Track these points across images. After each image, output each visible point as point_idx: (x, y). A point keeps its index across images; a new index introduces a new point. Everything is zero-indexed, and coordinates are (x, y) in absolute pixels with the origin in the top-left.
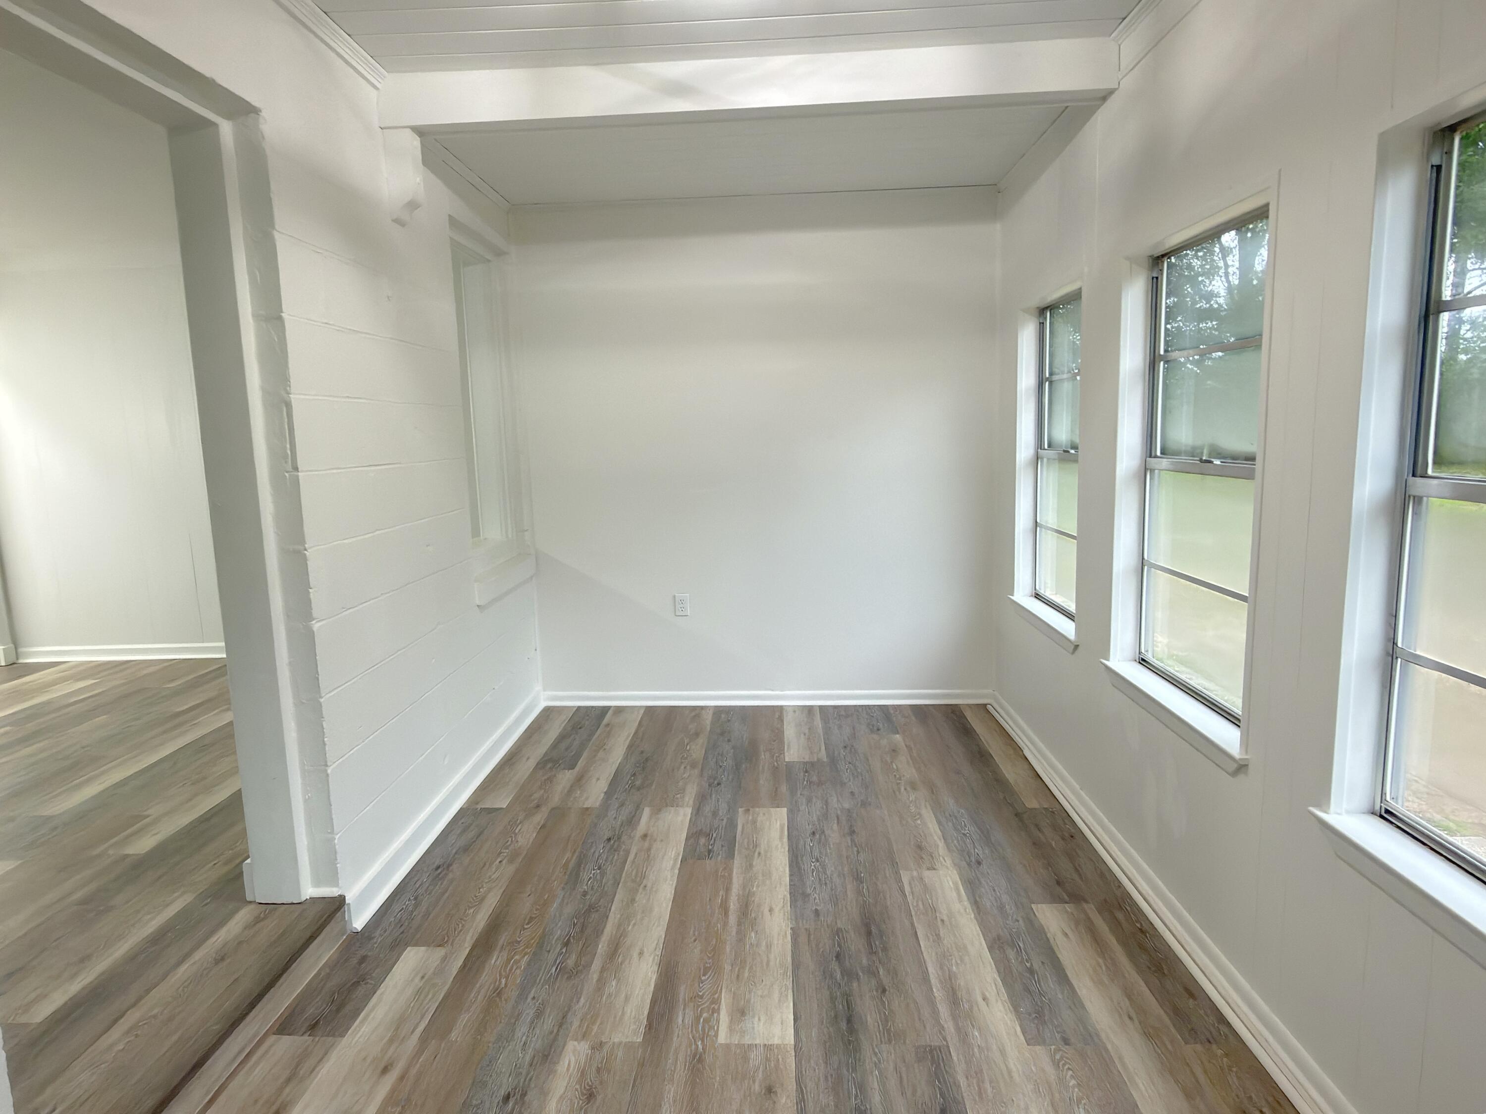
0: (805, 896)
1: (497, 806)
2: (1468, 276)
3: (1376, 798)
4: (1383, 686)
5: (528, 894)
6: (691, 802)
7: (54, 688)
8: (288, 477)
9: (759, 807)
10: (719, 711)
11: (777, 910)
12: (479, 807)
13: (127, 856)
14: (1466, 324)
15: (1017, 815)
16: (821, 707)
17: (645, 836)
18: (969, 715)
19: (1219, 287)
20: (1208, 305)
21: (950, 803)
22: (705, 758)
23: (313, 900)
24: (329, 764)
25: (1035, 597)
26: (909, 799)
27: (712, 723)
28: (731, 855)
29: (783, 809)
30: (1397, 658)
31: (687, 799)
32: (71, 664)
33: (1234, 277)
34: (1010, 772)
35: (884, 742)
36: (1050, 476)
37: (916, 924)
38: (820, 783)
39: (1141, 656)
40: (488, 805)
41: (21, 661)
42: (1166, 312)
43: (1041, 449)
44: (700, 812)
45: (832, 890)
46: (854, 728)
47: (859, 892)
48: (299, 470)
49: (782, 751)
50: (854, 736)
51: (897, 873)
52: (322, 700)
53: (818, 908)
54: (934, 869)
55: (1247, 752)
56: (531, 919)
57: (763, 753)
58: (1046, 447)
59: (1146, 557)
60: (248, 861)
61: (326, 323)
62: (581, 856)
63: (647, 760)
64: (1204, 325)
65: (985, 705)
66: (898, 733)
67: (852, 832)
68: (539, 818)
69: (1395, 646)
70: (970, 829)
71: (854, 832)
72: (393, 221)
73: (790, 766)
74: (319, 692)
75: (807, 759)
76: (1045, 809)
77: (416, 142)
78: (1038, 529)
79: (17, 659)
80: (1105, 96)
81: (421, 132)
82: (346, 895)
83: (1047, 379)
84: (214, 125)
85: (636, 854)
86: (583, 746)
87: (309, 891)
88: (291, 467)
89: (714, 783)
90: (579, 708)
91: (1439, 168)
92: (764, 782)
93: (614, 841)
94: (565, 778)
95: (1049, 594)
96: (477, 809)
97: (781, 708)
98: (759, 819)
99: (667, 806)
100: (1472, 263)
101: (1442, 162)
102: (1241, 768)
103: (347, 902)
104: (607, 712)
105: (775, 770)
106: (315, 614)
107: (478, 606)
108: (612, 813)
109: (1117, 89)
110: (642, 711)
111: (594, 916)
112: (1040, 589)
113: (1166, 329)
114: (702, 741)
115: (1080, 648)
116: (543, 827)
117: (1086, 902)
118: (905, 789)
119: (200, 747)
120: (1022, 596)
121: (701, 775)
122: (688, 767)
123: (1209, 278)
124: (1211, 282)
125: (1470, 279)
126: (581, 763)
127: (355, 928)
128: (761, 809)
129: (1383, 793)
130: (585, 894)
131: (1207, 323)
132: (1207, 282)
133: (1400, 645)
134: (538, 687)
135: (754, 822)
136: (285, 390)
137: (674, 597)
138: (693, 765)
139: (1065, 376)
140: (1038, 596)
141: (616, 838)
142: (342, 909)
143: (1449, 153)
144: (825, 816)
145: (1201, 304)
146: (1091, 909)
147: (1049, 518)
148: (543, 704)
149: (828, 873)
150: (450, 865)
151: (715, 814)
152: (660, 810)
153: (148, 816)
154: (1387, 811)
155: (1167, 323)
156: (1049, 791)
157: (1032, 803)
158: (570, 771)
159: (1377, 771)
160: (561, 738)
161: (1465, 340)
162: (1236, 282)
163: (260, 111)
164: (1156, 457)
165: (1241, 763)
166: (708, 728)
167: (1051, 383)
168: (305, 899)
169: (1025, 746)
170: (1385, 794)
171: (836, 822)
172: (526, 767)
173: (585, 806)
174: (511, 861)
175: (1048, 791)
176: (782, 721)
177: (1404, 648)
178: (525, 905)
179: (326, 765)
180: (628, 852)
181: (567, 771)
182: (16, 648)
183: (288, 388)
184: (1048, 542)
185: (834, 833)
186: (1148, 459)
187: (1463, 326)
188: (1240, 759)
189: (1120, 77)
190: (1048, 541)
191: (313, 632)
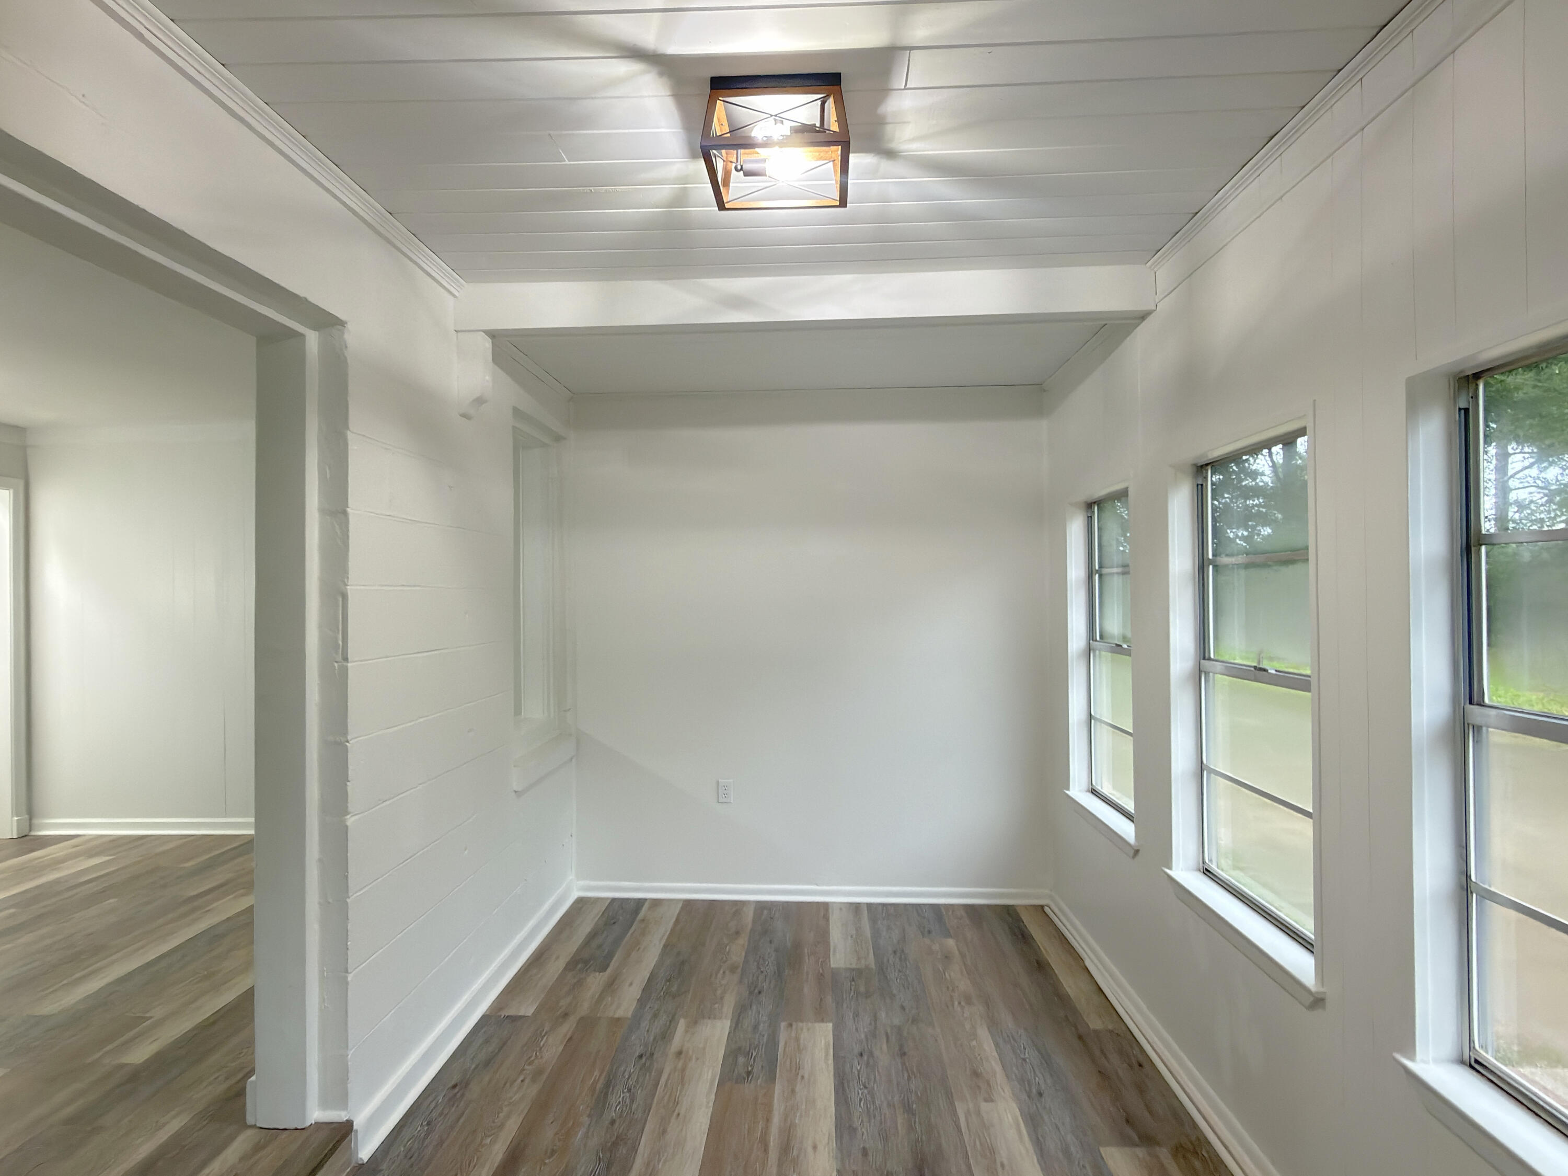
0: (852, 1130)
1: (521, 1013)
2: (1510, 460)
3: (1464, 1049)
4: (1460, 922)
5: (551, 1121)
6: (730, 1015)
7: (62, 865)
8: (337, 668)
9: (802, 1021)
10: (762, 906)
11: (820, 1147)
12: (504, 1013)
13: (122, 1066)
14: (1513, 506)
15: (1080, 1037)
16: (869, 906)
17: (680, 1053)
18: (1025, 918)
19: (1264, 465)
20: (1254, 483)
21: (1007, 1021)
22: (746, 961)
23: (319, 1125)
24: (349, 971)
25: (1092, 792)
26: (963, 1016)
27: (754, 921)
28: (772, 1079)
29: (828, 1024)
30: (1472, 893)
31: (725, 1010)
32: (86, 838)
33: (1278, 456)
34: (1070, 985)
35: (936, 947)
36: (1104, 666)
37: (973, 1168)
38: (867, 995)
39: (1205, 867)
40: (511, 1012)
41: (33, 833)
42: (1212, 490)
43: (1093, 640)
44: (740, 1025)
45: (881, 1123)
46: (904, 930)
47: (911, 1128)
48: (350, 660)
49: (827, 956)
50: (903, 939)
51: (952, 1104)
52: (348, 900)
53: (867, 1146)
54: (992, 1101)
55: (1323, 985)
56: (553, 1152)
57: (807, 958)
58: (1098, 638)
59: (1205, 761)
60: (253, 1078)
61: (389, 516)
62: (609, 1076)
63: (683, 963)
64: (1251, 502)
65: (1042, 907)
66: (950, 936)
67: (903, 1054)
68: (567, 1028)
69: (1468, 880)
70: (1031, 1055)
71: (905, 1054)
72: (460, 415)
73: (835, 973)
74: (347, 891)
75: (854, 966)
76: (1111, 1032)
77: (488, 343)
78: (1093, 721)
79: (30, 831)
80: (1143, 316)
81: (493, 335)
82: (353, 1119)
83: (1097, 572)
84: (302, 336)
85: (669, 1075)
86: (617, 942)
87: (316, 1114)
88: (340, 657)
89: (755, 992)
90: (614, 900)
91: (1467, 411)
92: (809, 990)
93: (646, 1058)
94: (596, 981)
95: (1106, 789)
96: (501, 1016)
97: (826, 905)
98: (802, 1036)
99: (704, 1018)
100: (1512, 448)
101: (1469, 406)
102: (1317, 1002)
103: (355, 1127)
104: (642, 906)
105: (820, 977)
106: (350, 809)
107: (516, 792)
108: (645, 1024)
109: (1155, 310)
110: (680, 905)
111: (623, 1150)
112: (1096, 783)
113: (1212, 504)
114: (743, 941)
115: (1140, 852)
116: (570, 1039)
117: (1158, 1144)
118: (959, 1003)
119: (212, 937)
120: (1077, 791)
121: (740, 982)
122: (727, 972)
123: (1253, 457)
124: (1255, 461)
125: (1513, 464)
126: (614, 964)
127: (361, 1159)
128: (804, 1024)
129: (1471, 1041)
130: (613, 1122)
131: (1254, 501)
132: (1251, 459)
133: (1473, 878)
134: (571, 877)
135: (797, 1039)
136: (344, 582)
137: (718, 782)
138: (733, 969)
139: (1115, 570)
140: (1094, 792)
141: (648, 1055)
142: (350, 1136)
143: (1475, 397)
144: (873, 1034)
145: (1247, 482)
146: (1164, 1154)
147: (1103, 710)
148: (575, 894)
149: (877, 1103)
150: (467, 1084)
151: (755, 1027)
152: (696, 1023)
153: (151, 1017)
154: (1476, 1061)
155: (1213, 499)
156: (1115, 1012)
157: (1095, 1023)
158: (601, 973)
159: (1462, 1014)
160: (593, 935)
161: (1514, 521)
162: (1281, 461)
163: (346, 323)
164: (1210, 659)
165: (1319, 996)
166: (750, 926)
167: (1101, 576)
168: (309, 1124)
169: (1086, 956)
170: (1474, 1042)
171: (885, 1041)
172: (555, 967)
173: (617, 1016)
174: (534, 1080)
175: (1112, 1011)
176: (828, 920)
177: (1478, 883)
178: (548, 1134)
179: (347, 971)
180: (660, 1073)
181: (597, 974)
182: (31, 819)
183: (346, 580)
184: (1104, 738)
185: (883, 1054)
186: (1202, 661)
187: (1510, 508)
188: (1317, 993)
189: (1157, 301)
190: (1103, 736)
191: (347, 827)
